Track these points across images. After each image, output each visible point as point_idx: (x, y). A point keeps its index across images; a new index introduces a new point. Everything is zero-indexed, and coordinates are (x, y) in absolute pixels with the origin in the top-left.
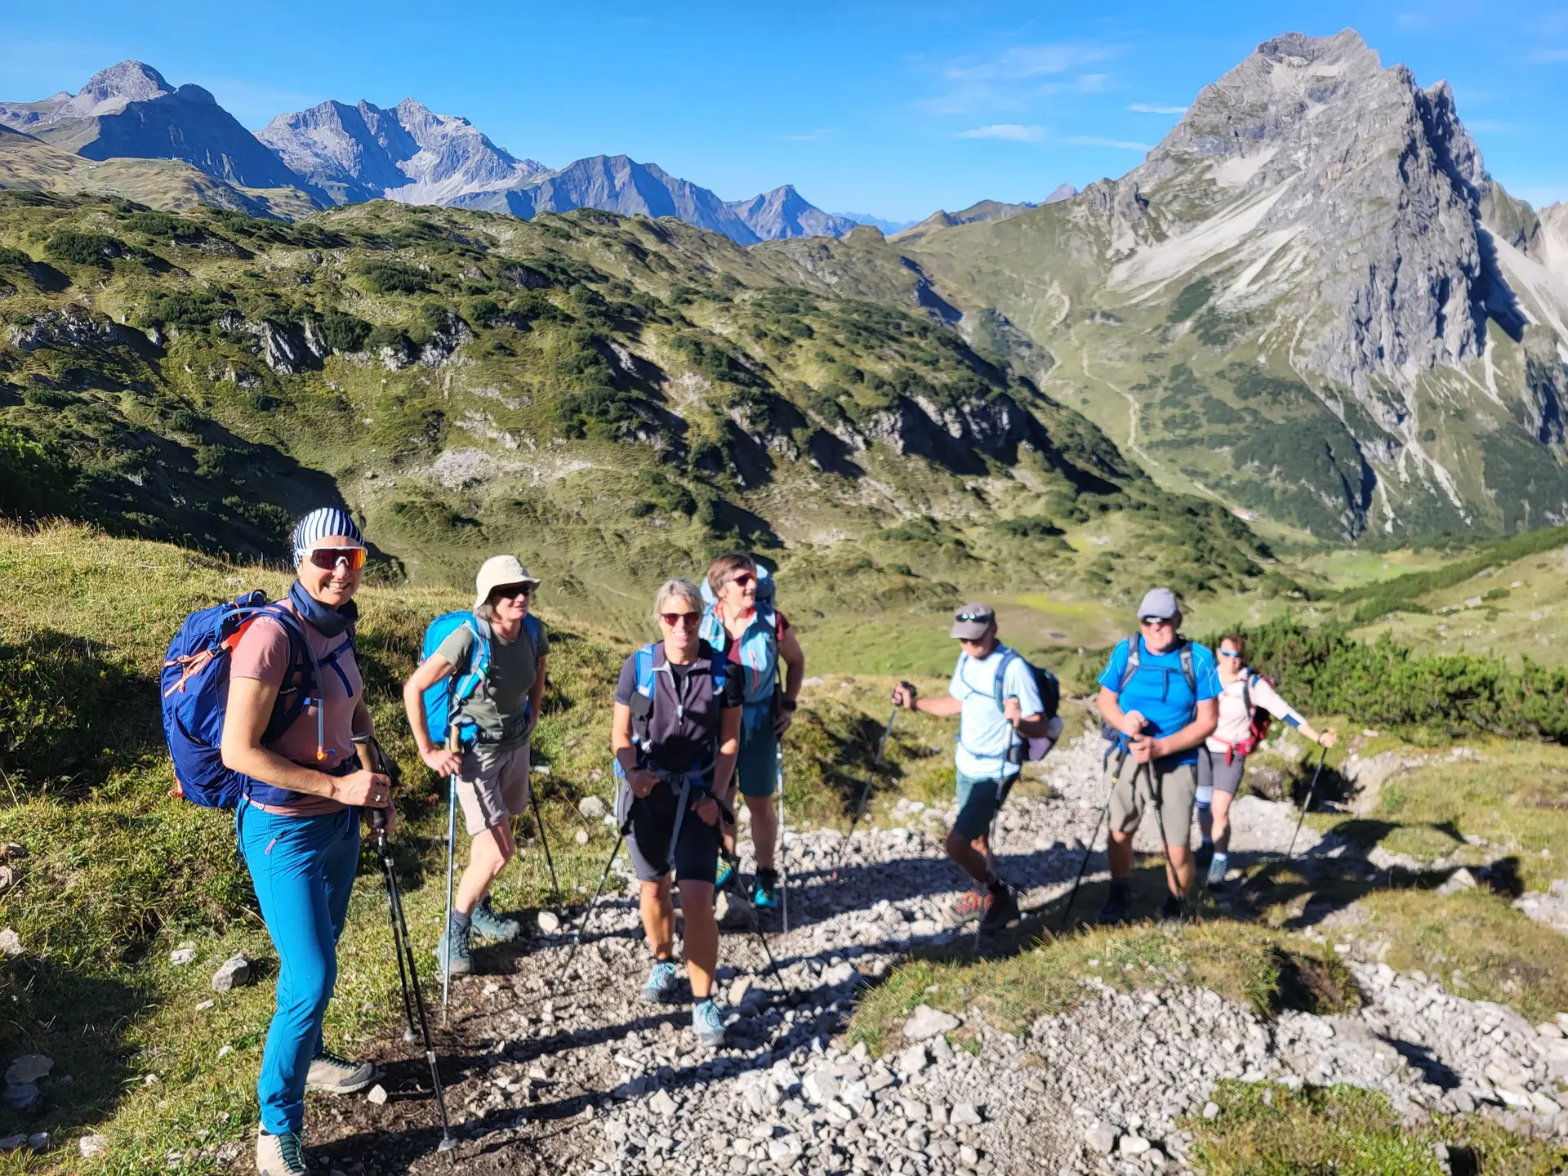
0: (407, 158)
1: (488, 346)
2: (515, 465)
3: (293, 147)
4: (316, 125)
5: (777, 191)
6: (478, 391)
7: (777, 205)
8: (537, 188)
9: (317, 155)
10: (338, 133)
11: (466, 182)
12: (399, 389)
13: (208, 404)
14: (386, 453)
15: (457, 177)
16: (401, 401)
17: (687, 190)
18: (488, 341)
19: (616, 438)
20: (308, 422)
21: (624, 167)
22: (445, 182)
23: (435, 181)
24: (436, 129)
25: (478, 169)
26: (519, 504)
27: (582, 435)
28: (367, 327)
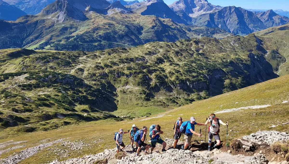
0: (194, 8)
1: (134, 76)
2: (132, 87)
3: (176, 7)
4: (180, 3)
5: (268, 11)
6: (132, 80)
7: (268, 14)
8: (215, 13)
9: (179, 8)
10: (183, 4)
11: (203, 12)
12: (125, 79)
13: (110, 80)
14: (122, 85)
15: (202, 11)
16: (125, 81)
17: (246, 12)
18: (134, 75)
19: (142, 86)
20: (117, 82)
21: (233, 8)
22: (200, 12)
23: (198, 12)
24: (200, 2)
25: (206, 9)
26: (130, 91)
27: (139, 85)
28: (124, 74)
